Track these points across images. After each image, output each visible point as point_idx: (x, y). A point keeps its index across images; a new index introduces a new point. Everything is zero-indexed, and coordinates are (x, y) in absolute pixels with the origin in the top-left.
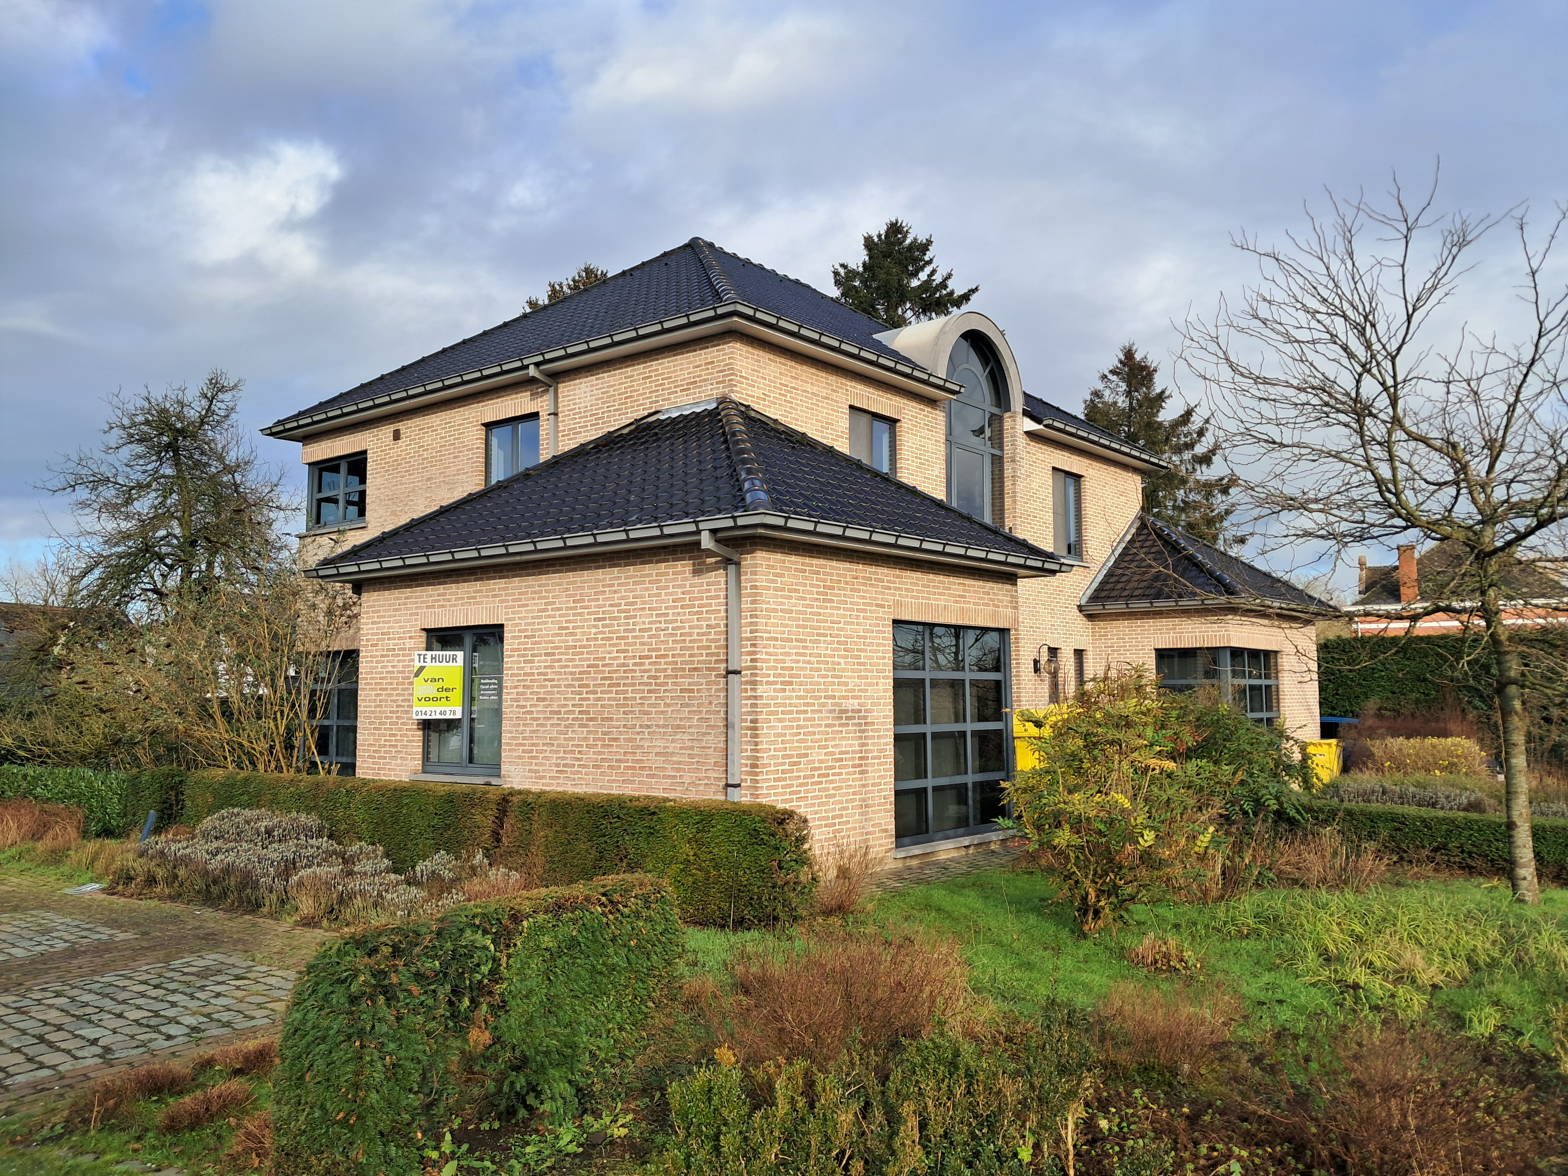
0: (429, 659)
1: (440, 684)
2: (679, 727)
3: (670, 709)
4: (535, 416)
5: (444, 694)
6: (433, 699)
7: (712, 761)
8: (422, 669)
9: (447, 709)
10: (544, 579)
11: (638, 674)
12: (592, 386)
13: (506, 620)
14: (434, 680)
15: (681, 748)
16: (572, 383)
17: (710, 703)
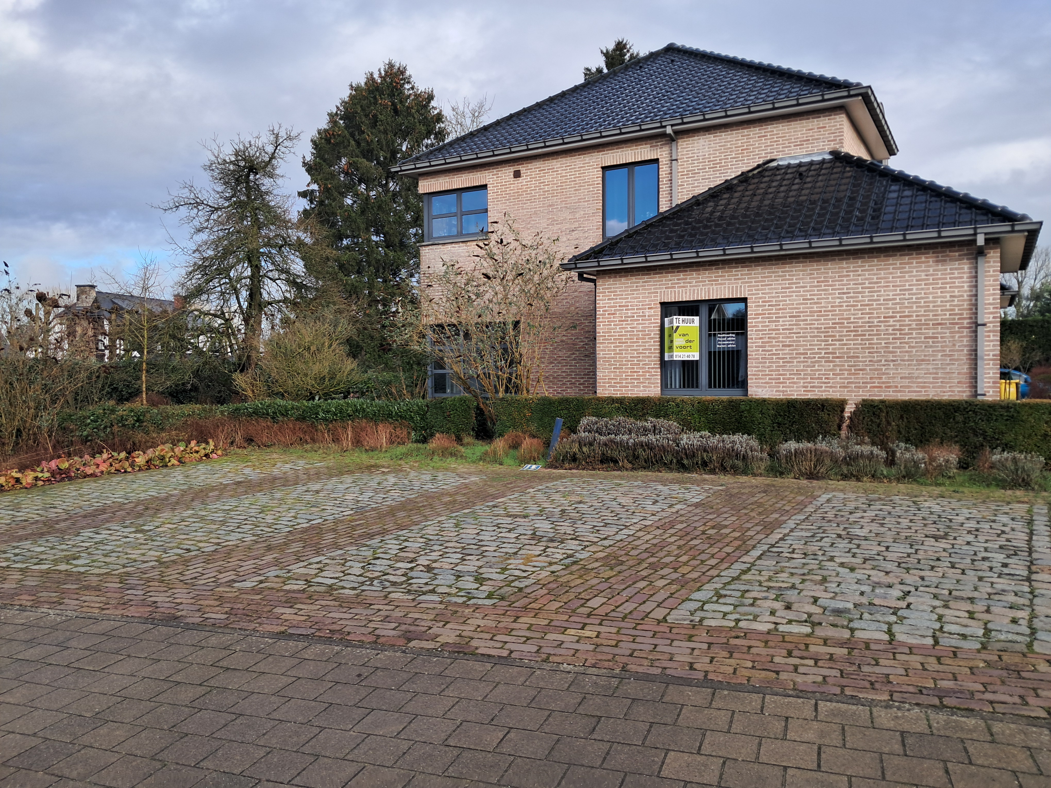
0: (681, 322)
1: (686, 338)
2: (923, 360)
3: (914, 350)
4: (656, 161)
5: (689, 344)
6: (685, 347)
7: (956, 381)
8: (678, 327)
9: (691, 354)
10: (787, 268)
11: (883, 328)
12: (710, 141)
13: (749, 295)
14: (684, 335)
15: (925, 374)
16: (691, 139)
17: (954, 345)
